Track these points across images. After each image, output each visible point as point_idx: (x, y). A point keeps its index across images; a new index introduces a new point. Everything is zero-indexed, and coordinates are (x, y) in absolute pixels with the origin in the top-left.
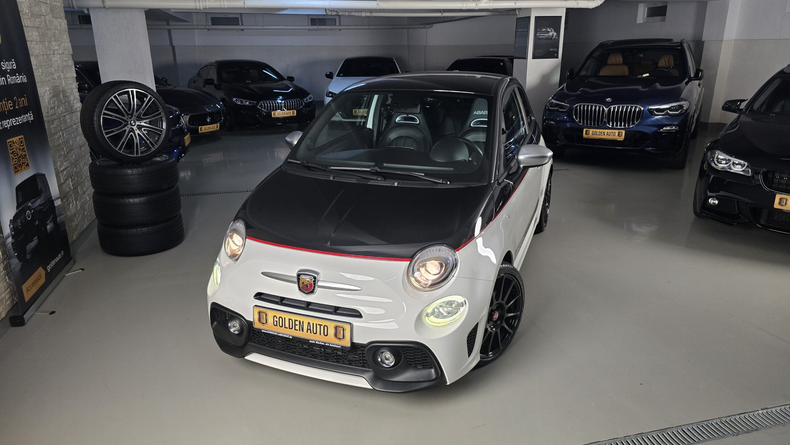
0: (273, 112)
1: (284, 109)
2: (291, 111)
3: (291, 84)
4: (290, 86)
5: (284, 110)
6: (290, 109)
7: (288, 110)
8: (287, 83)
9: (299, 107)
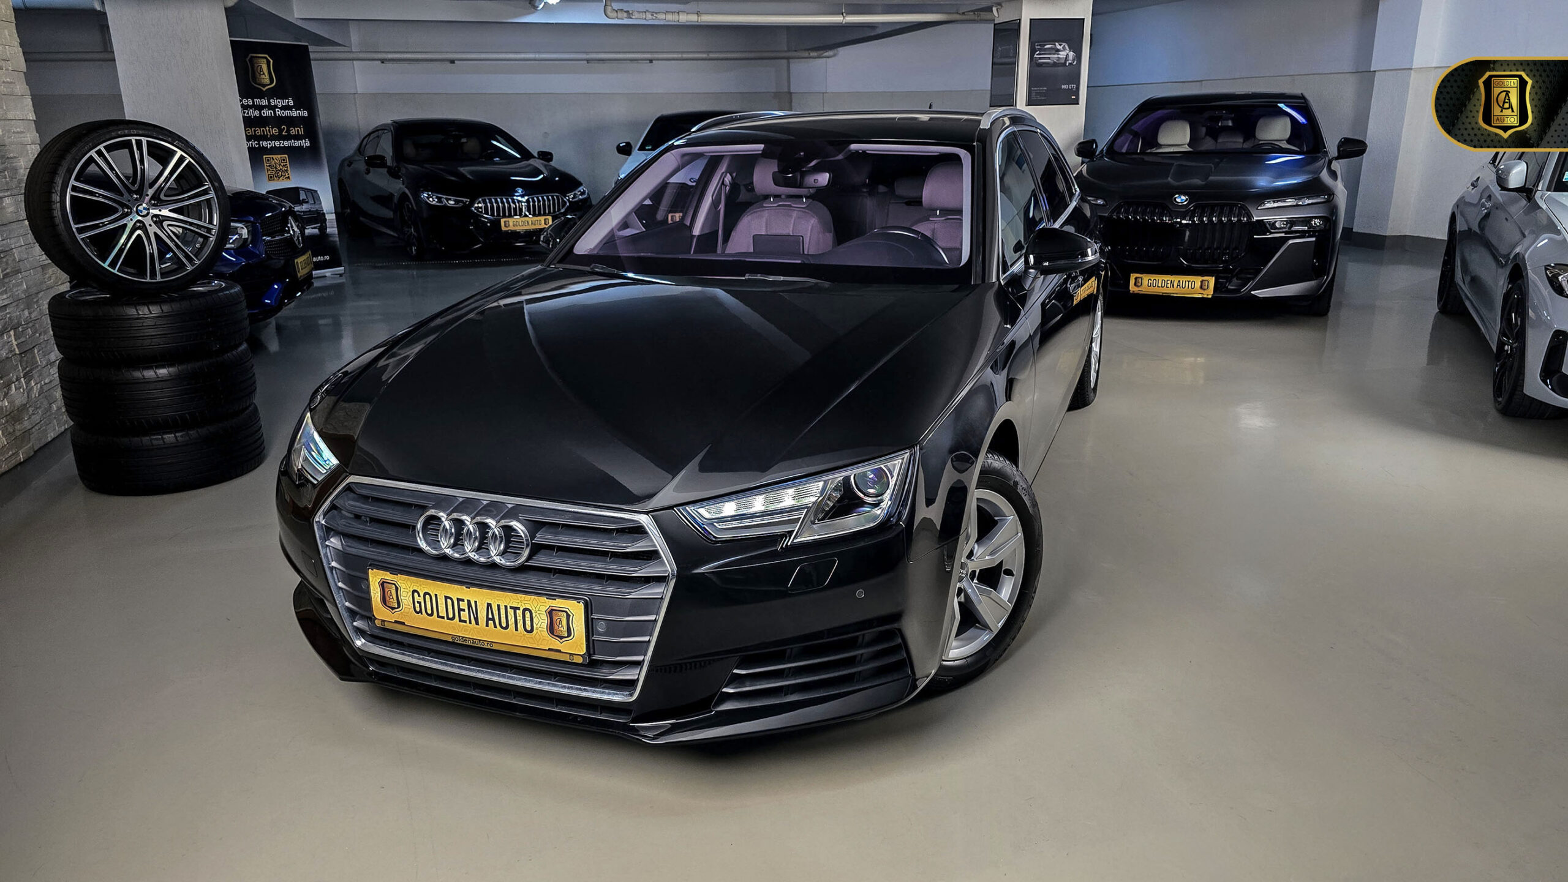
0: (503, 221)
1: (527, 214)
2: (542, 218)
3: (545, 166)
4: (542, 169)
5: (526, 216)
6: (540, 215)
7: (534, 215)
8: (538, 163)
9: (559, 210)
